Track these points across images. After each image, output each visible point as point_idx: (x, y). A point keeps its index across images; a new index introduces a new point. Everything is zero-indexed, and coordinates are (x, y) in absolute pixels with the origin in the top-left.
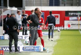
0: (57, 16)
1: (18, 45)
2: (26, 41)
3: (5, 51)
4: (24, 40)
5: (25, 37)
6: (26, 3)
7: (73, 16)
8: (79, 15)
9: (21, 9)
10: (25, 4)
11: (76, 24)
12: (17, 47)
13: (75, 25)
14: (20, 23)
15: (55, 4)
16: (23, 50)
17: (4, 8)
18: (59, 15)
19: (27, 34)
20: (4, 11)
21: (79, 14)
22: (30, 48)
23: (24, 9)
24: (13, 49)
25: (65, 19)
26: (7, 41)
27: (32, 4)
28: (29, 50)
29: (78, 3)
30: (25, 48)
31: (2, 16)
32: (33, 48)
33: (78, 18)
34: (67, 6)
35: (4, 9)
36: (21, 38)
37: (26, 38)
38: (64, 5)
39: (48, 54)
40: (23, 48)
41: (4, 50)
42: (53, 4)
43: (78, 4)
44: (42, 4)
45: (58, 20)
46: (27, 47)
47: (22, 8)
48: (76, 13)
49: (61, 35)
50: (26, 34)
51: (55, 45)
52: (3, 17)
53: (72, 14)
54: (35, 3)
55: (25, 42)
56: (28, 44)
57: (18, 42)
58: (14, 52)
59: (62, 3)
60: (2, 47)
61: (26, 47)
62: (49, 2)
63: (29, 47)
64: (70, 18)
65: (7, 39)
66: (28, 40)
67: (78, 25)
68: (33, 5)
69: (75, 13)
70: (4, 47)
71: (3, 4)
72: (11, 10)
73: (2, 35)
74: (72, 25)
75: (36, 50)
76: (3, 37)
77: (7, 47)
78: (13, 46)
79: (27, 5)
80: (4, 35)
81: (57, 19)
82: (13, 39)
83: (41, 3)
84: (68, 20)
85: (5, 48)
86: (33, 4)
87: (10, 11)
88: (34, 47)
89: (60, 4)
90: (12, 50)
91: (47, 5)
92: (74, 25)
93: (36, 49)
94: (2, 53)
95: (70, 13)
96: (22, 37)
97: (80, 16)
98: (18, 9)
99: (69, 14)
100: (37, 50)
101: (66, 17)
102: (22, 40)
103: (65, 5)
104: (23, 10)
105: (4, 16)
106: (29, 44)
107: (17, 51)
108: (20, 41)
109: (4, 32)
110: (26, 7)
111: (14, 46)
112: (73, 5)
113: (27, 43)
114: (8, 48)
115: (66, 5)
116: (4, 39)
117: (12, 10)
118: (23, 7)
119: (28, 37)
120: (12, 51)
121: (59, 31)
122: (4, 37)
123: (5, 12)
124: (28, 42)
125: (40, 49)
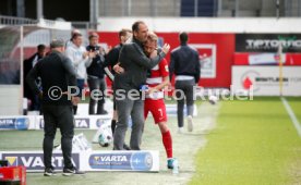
0: (209, 52)
1: (75, 150)
2: (101, 136)
3: (30, 167)
4: (95, 131)
5: (98, 121)
6: (100, 7)
7: (262, 50)
8: (281, 49)
9: (84, 27)
10: (97, 11)
11: (271, 79)
12: (70, 154)
13: (268, 82)
14: (82, 73)
15: (199, 11)
17: (27, 23)
18: (213, 47)
19: (105, 113)
20: (25, 34)
21: (280, 44)
22: (114, 159)
23: (95, 26)
24: (56, 162)
25: (234, 61)
26: (34, 135)
27: (123, 11)
28: (112, 165)
29: (278, 6)
30: (96, 158)
31: (19, 50)
32: (124, 159)
33: (277, 57)
34: (242, 16)
35: (25, 28)
36: (84, 123)
37: (103, 126)
38: (230, 12)
39: (177, 179)
40: (92, 158)
41: (27, 164)
42: (193, 11)
43: (278, 11)
44: (156, 11)
45: (211, 65)
46: (104, 155)
47: (87, 23)
48: (272, 42)
49: (222, 116)
50: (101, 111)
51: (200, 150)
52: (22, 54)
53: (258, 43)
54: (132, 7)
55: (96, 139)
56: (106, 145)
57: (75, 137)
58: (59, 173)
59: (225, 8)
60: (19, 156)
61: (100, 155)
62: (179, 4)
63: (111, 155)
64: (252, 59)
65: (38, 128)
66: (107, 132)
67: (278, 80)
68: (126, 15)
69: (267, 42)
70: (27, 157)
71: (23, 9)
72: (51, 30)
73: (20, 113)
74: (258, 80)
75: (134, 164)
76: (23, 120)
77: (35, 156)
78: (58, 150)
79: (103, 14)
80: (25, 114)
81: (208, 60)
82: (58, 130)
83: (152, 8)
84: (246, 63)
85: (31, 159)
87: (48, 32)
88: (128, 156)
89: (217, 10)
90: (53, 165)
91: (173, 15)
92: (265, 80)
93: (137, 161)
94: (21, 177)
95: (250, 42)
96: (88, 121)
97: (284, 51)
98: (75, 26)
99: (247, 44)
100: (139, 164)
101: (237, 53)
102: (86, 130)
103: (233, 15)
104: (91, 30)
105: (26, 49)
106: (112, 145)
107: (72, 168)
108: (82, 134)
109: (25, 103)
110: (100, 20)
111: (61, 152)
112: (262, 12)
113: (106, 141)
114: (38, 159)
115: (237, 13)
116: (26, 129)
117: (55, 30)
118: (92, 21)
119: (110, 123)
120: (53, 168)
121: (213, 103)
122: (26, 123)
123: (29, 36)
124: (109, 138)
125: (149, 161)
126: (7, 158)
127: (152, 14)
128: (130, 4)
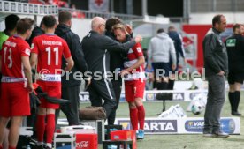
2: (193, 106)
4: (189, 102)
5: (191, 94)
6: (191, 5)
9: (178, 21)
10: (189, 8)
16: (186, 128)
17: (135, 18)
20: (134, 27)
23: (188, 20)
27: (209, 8)
30: (190, 123)
35: (133, 23)
36: (180, 97)
37: (195, 98)
40: (187, 123)
44: (236, 7)
47: (181, 18)
54: (217, 5)
55: (190, 109)
56: (198, 113)
61: (193, 121)
68: (212, 11)
71: (132, 8)
72: (153, 24)
78: (160, 117)
79: (194, 11)
83: (233, 5)
86: (212, 5)
87: (151, 26)
90: (157, 129)
96: (182, 94)
98: (172, 21)
104: (185, 23)
108: (178, 105)
113: (198, 110)
117: (156, 24)
118: (185, 16)
124: (199, 108)
125: (232, 126)
126: (121, 124)
127: (233, 9)
128: (215, 3)
